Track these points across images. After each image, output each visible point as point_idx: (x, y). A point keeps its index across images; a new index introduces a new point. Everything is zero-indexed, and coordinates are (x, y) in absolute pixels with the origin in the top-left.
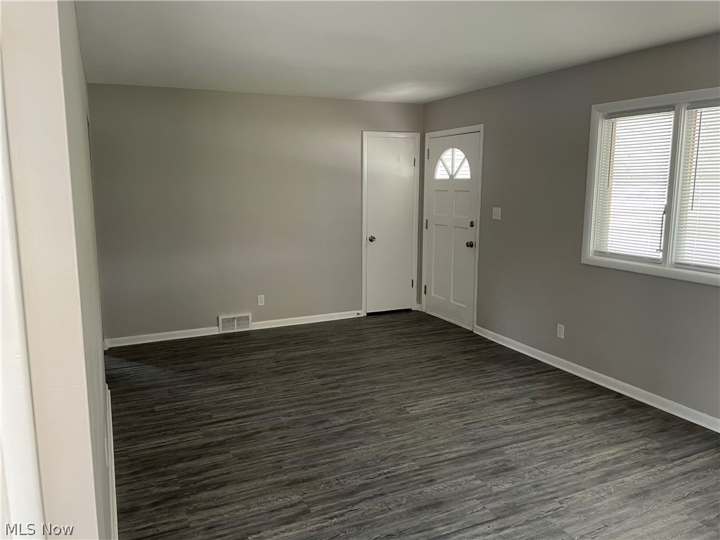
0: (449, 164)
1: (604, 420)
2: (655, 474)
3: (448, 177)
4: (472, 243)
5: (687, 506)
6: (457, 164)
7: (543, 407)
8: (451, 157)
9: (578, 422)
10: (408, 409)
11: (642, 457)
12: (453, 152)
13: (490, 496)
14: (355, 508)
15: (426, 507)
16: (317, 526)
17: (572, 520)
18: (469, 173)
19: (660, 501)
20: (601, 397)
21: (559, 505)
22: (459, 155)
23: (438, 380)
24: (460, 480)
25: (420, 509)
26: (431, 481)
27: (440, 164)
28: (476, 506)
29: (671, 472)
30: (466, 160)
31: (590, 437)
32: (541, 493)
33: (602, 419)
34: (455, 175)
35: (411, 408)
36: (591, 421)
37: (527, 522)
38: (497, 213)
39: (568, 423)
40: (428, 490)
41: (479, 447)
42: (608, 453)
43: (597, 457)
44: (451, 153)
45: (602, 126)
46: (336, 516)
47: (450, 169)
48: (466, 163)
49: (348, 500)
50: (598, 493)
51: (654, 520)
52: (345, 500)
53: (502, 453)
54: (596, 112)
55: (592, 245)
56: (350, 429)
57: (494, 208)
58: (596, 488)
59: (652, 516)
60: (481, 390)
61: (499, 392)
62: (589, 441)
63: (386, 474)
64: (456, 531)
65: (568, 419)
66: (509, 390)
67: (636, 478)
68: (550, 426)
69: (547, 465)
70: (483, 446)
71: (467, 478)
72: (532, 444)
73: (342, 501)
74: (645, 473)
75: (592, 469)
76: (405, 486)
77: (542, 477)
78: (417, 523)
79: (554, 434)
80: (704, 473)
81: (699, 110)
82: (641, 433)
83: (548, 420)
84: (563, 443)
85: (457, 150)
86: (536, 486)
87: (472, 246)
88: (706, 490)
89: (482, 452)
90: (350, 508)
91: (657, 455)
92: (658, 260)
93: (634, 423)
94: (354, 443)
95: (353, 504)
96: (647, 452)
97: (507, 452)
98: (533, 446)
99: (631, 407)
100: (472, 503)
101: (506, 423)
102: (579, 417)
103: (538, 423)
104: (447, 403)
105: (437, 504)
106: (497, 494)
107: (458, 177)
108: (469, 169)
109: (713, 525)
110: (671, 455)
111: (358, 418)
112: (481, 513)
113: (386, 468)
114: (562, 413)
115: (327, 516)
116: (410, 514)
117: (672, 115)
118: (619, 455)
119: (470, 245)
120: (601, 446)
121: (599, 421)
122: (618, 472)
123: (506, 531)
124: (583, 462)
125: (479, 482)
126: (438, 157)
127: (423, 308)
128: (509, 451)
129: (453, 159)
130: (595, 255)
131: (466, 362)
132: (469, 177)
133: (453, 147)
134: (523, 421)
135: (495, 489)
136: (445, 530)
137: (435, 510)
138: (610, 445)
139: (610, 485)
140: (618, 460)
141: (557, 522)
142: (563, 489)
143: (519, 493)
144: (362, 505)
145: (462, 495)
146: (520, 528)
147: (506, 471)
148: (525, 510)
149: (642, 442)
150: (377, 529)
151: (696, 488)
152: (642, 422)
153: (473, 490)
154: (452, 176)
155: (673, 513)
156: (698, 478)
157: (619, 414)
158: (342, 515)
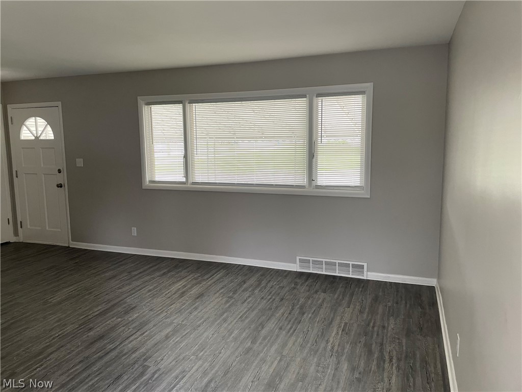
0: (33, 129)
1: (171, 272)
2: (202, 286)
3: (33, 138)
4: (61, 184)
5: (220, 294)
6: (40, 129)
7: (136, 275)
8: (34, 123)
9: (159, 276)
10: (50, 301)
11: (194, 282)
12: (35, 119)
13: (129, 323)
14: (48, 359)
15: (95, 341)
16: (28, 376)
17: (175, 317)
18: (53, 135)
19: (209, 296)
20: (164, 262)
21: (166, 313)
22: (41, 122)
23: (61, 279)
24: (108, 322)
25: (92, 343)
26: (90, 329)
27: (24, 128)
28: (124, 330)
29: (209, 283)
30: (49, 126)
31: (167, 281)
32: (155, 312)
33: (169, 271)
34: (40, 136)
35: (52, 299)
36: (164, 274)
37: (154, 326)
38: (80, 162)
39: (154, 278)
40: (91, 333)
41: (110, 305)
42: (178, 285)
43: (174, 288)
44: (34, 121)
45: (145, 110)
46: (37, 368)
47: (35, 132)
48: (49, 128)
49: (40, 357)
50: (181, 302)
51: (209, 304)
52: (38, 358)
53: (125, 303)
54: (140, 100)
55: (148, 177)
56: (12, 323)
57: (77, 159)
58: (180, 300)
59: (208, 302)
60: (95, 277)
61: (107, 274)
62: (167, 283)
63: (57, 337)
64: (119, 344)
65: (152, 276)
66: (112, 272)
67: (195, 291)
68: (145, 282)
69: (153, 299)
70: (112, 303)
71: (112, 320)
72: (139, 293)
73: (36, 359)
74: (198, 287)
75: (174, 294)
76: (75, 337)
77: (152, 305)
78: (94, 350)
79: (149, 285)
80: (222, 280)
81: (194, 104)
82: (190, 272)
83: (143, 280)
84: (155, 288)
85: (38, 118)
86: (151, 310)
87: (61, 187)
88: (225, 286)
89: (113, 306)
90: (44, 360)
91: (200, 279)
92: (183, 182)
93: (185, 269)
94: (22, 329)
95: (45, 358)
96: (196, 279)
97: (128, 301)
98: (141, 293)
99: (181, 263)
100: (120, 330)
101: (119, 288)
102: (158, 274)
103: (138, 283)
104: (76, 290)
105: (101, 337)
106: (132, 320)
107: (41, 138)
108: (52, 132)
109: (232, 297)
110: (206, 277)
111: (14, 316)
112: (128, 332)
113: (56, 334)
114: (148, 275)
115: (31, 370)
116: (87, 347)
117: (181, 106)
118: (184, 284)
119: (60, 186)
120: (174, 283)
121: (168, 273)
122: (187, 291)
123: (146, 334)
124: (169, 293)
125: (120, 319)
126: (22, 123)
127: (21, 239)
128: (128, 300)
129: (36, 125)
130: (150, 183)
131: (75, 264)
132: (53, 138)
133: (35, 116)
134: (129, 284)
135: (130, 319)
136: (113, 346)
137: (101, 340)
138: (178, 281)
139: (185, 297)
140: (185, 286)
141: (168, 320)
142: (165, 306)
143: (144, 316)
144: (51, 356)
145: (113, 328)
146: (152, 329)
147: (132, 309)
148: (150, 322)
149: (191, 276)
150: (70, 362)
151: (221, 286)
152: (188, 267)
153: (118, 324)
154: (37, 138)
155: (216, 298)
156: (220, 282)
157: (176, 267)
158: (42, 365)
